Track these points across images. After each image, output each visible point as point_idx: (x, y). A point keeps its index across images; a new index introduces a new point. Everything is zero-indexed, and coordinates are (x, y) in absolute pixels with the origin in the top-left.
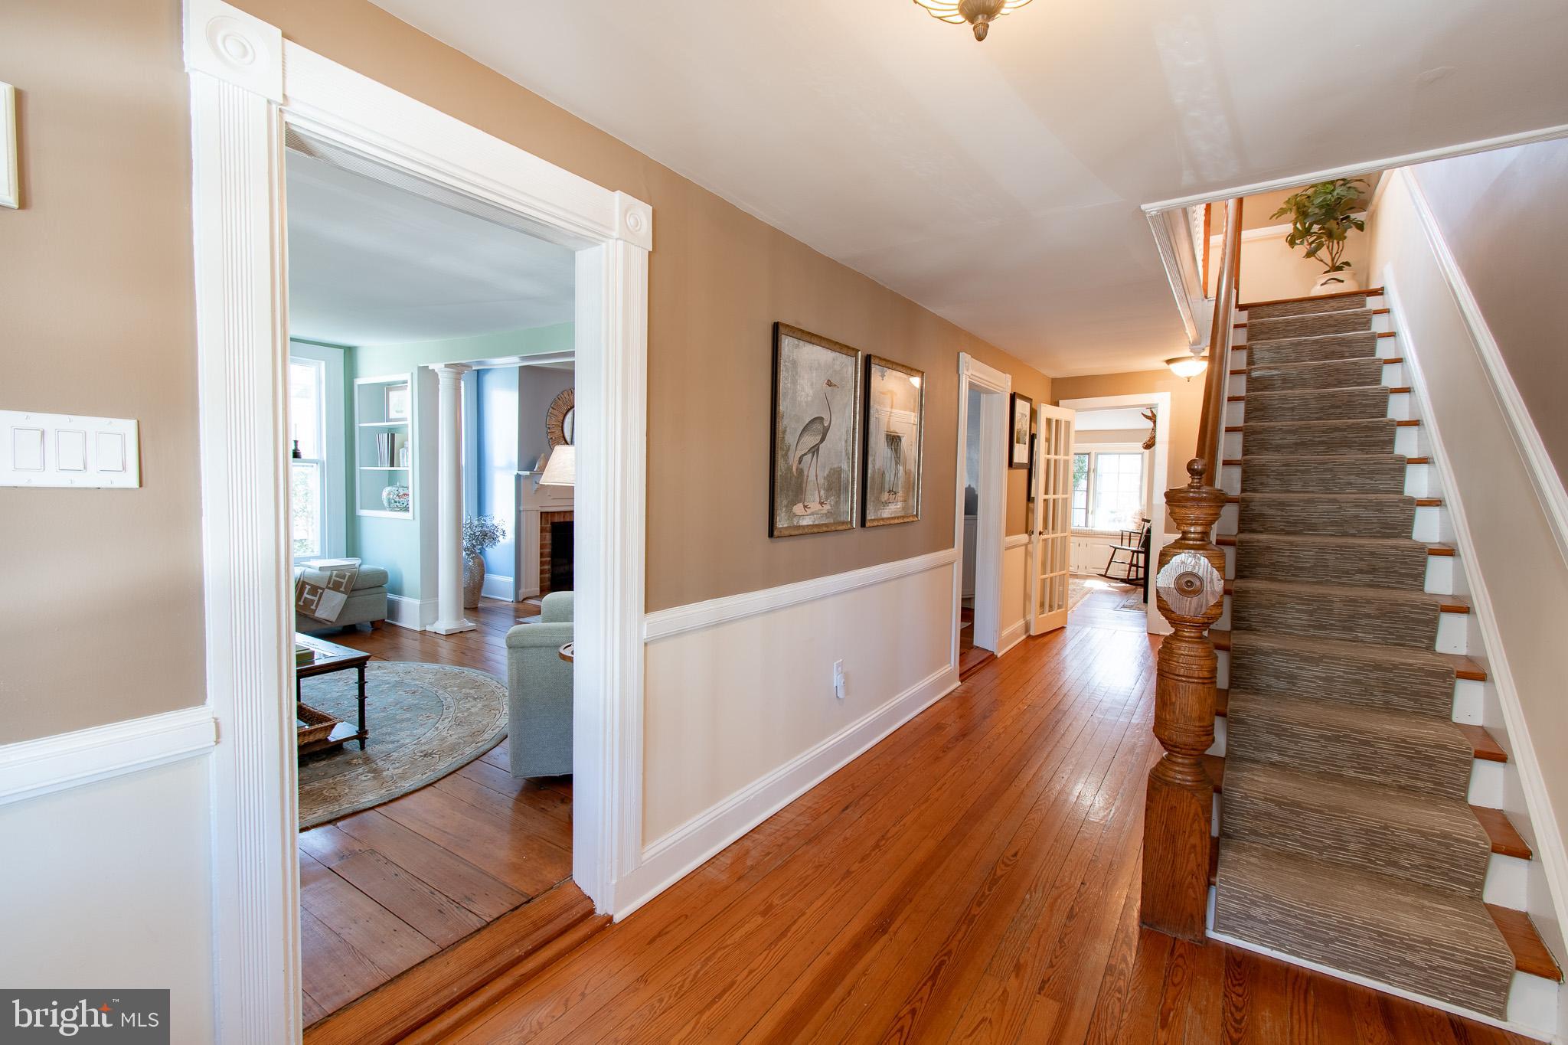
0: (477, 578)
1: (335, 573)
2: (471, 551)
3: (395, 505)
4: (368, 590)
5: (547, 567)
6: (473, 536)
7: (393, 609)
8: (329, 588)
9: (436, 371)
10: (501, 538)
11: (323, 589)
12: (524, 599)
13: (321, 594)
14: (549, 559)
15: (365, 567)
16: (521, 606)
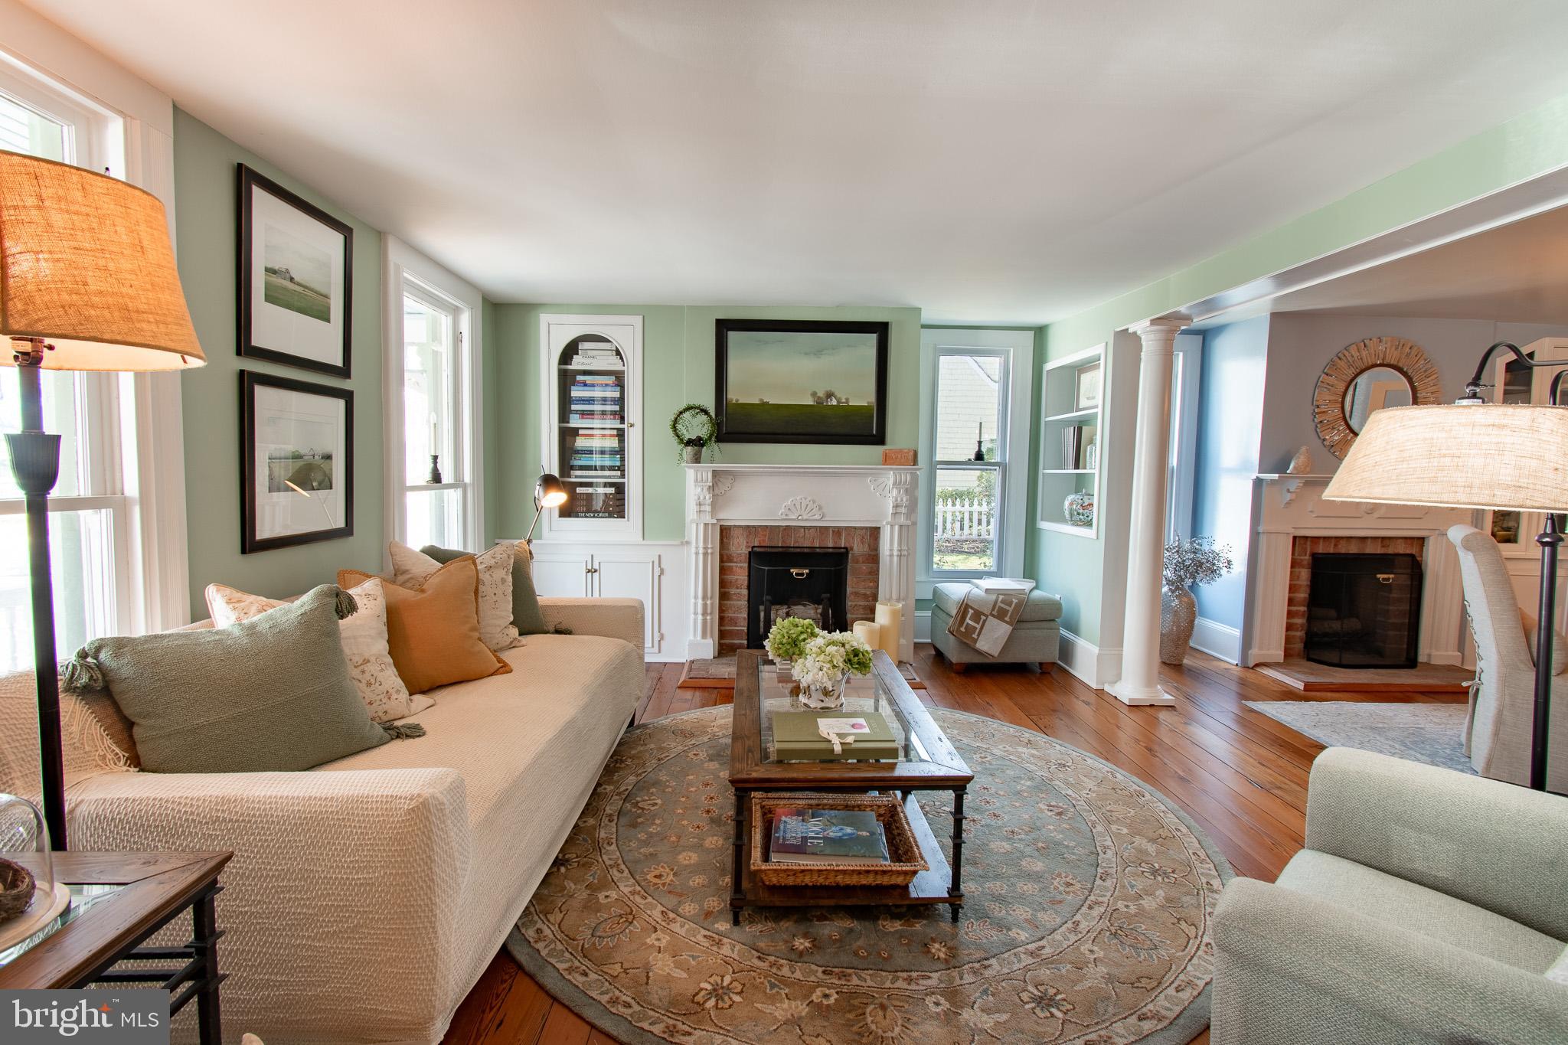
0: (1184, 624)
1: (1001, 597)
2: (1176, 585)
3: (1078, 517)
4: (1040, 623)
5: (1299, 621)
6: (1181, 565)
7: (1066, 650)
8: (993, 616)
9: (1139, 333)
10: (1224, 571)
11: (987, 616)
12: (1257, 665)
13: (985, 621)
14: (1303, 609)
15: (1037, 593)
16: (1250, 676)
